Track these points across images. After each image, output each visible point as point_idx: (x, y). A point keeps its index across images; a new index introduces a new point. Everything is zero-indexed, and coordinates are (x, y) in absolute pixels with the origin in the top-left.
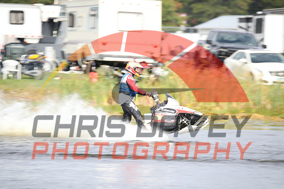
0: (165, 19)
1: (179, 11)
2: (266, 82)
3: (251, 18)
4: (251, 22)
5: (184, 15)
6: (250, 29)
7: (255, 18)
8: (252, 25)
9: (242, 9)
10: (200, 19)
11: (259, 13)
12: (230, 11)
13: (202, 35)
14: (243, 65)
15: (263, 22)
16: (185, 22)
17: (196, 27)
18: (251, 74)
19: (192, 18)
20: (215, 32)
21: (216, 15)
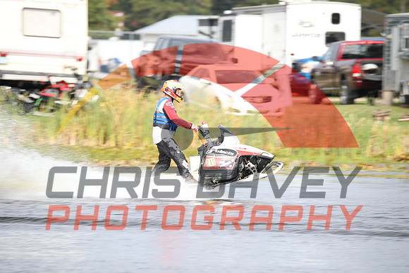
0: (92, 20)
1: (113, 8)
2: (237, 111)
3: (216, 20)
4: (216, 25)
5: (120, 15)
6: (214, 36)
7: (222, 19)
8: (218, 29)
9: (203, 7)
10: (143, 21)
11: (228, 12)
12: (186, 9)
13: (146, 43)
14: (206, 87)
15: (233, 26)
16: (121, 24)
17: (138, 32)
18: (217, 100)
19: (132, 19)
20: (165, 39)
21: (167, 15)
